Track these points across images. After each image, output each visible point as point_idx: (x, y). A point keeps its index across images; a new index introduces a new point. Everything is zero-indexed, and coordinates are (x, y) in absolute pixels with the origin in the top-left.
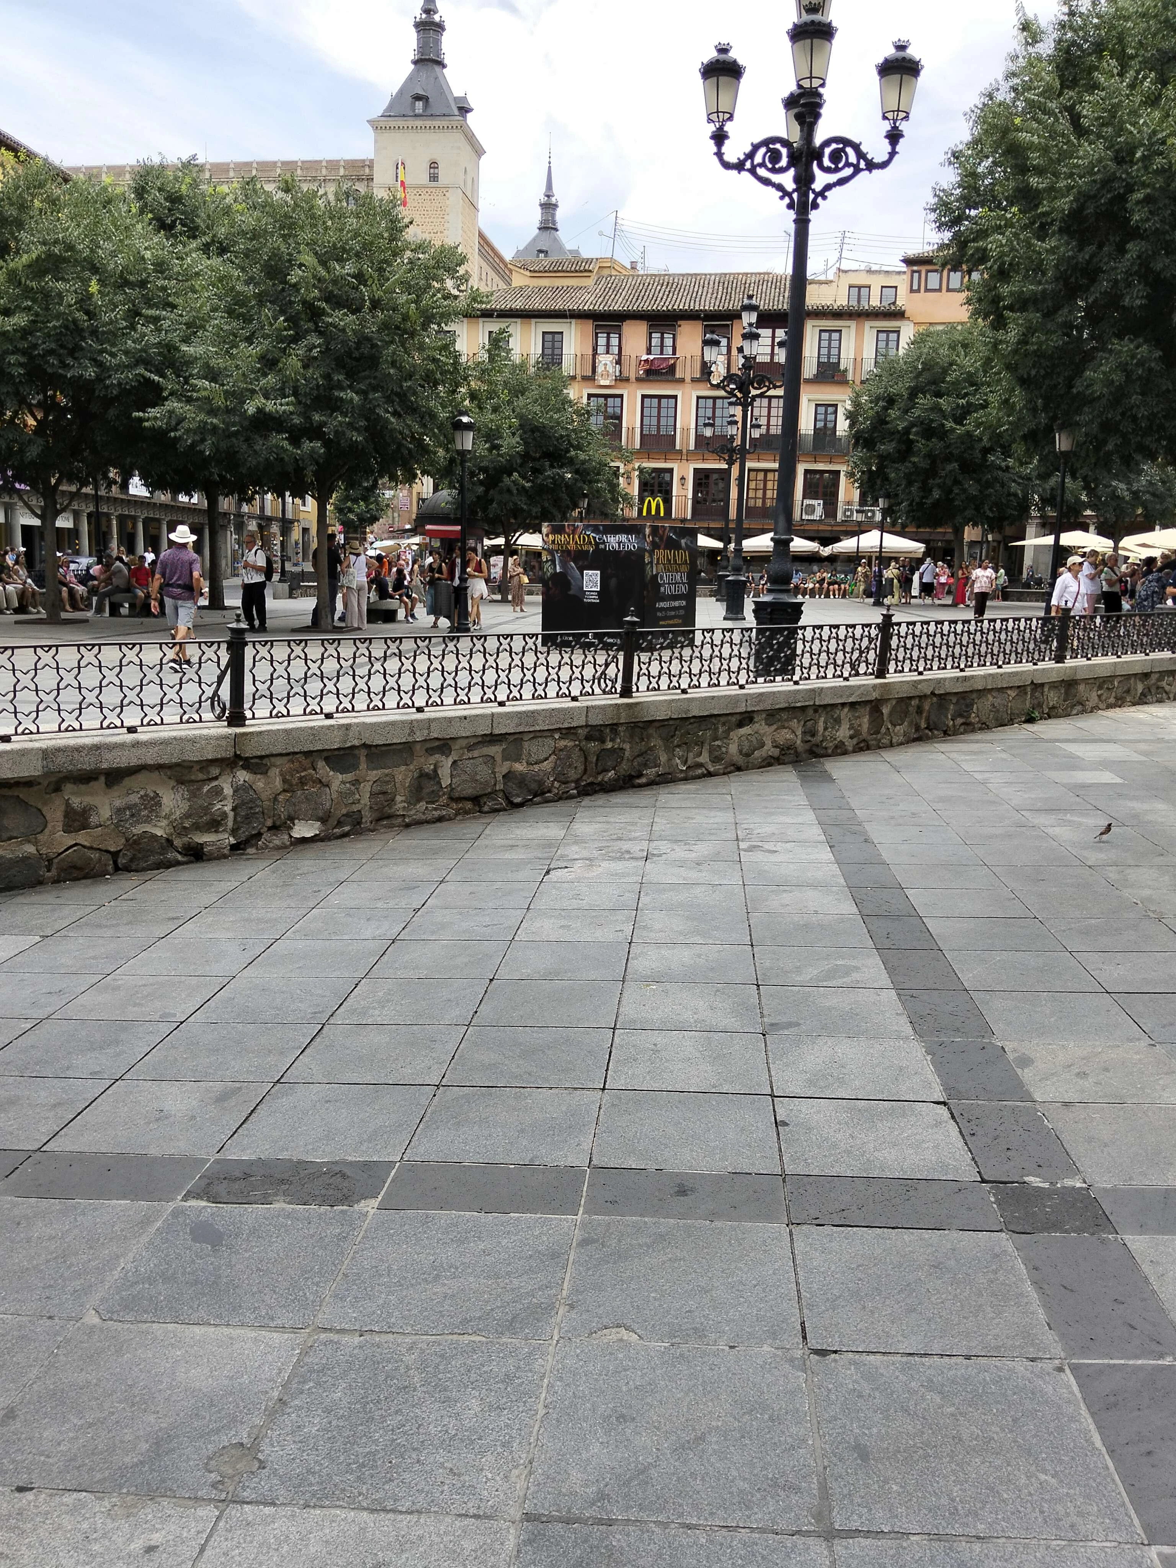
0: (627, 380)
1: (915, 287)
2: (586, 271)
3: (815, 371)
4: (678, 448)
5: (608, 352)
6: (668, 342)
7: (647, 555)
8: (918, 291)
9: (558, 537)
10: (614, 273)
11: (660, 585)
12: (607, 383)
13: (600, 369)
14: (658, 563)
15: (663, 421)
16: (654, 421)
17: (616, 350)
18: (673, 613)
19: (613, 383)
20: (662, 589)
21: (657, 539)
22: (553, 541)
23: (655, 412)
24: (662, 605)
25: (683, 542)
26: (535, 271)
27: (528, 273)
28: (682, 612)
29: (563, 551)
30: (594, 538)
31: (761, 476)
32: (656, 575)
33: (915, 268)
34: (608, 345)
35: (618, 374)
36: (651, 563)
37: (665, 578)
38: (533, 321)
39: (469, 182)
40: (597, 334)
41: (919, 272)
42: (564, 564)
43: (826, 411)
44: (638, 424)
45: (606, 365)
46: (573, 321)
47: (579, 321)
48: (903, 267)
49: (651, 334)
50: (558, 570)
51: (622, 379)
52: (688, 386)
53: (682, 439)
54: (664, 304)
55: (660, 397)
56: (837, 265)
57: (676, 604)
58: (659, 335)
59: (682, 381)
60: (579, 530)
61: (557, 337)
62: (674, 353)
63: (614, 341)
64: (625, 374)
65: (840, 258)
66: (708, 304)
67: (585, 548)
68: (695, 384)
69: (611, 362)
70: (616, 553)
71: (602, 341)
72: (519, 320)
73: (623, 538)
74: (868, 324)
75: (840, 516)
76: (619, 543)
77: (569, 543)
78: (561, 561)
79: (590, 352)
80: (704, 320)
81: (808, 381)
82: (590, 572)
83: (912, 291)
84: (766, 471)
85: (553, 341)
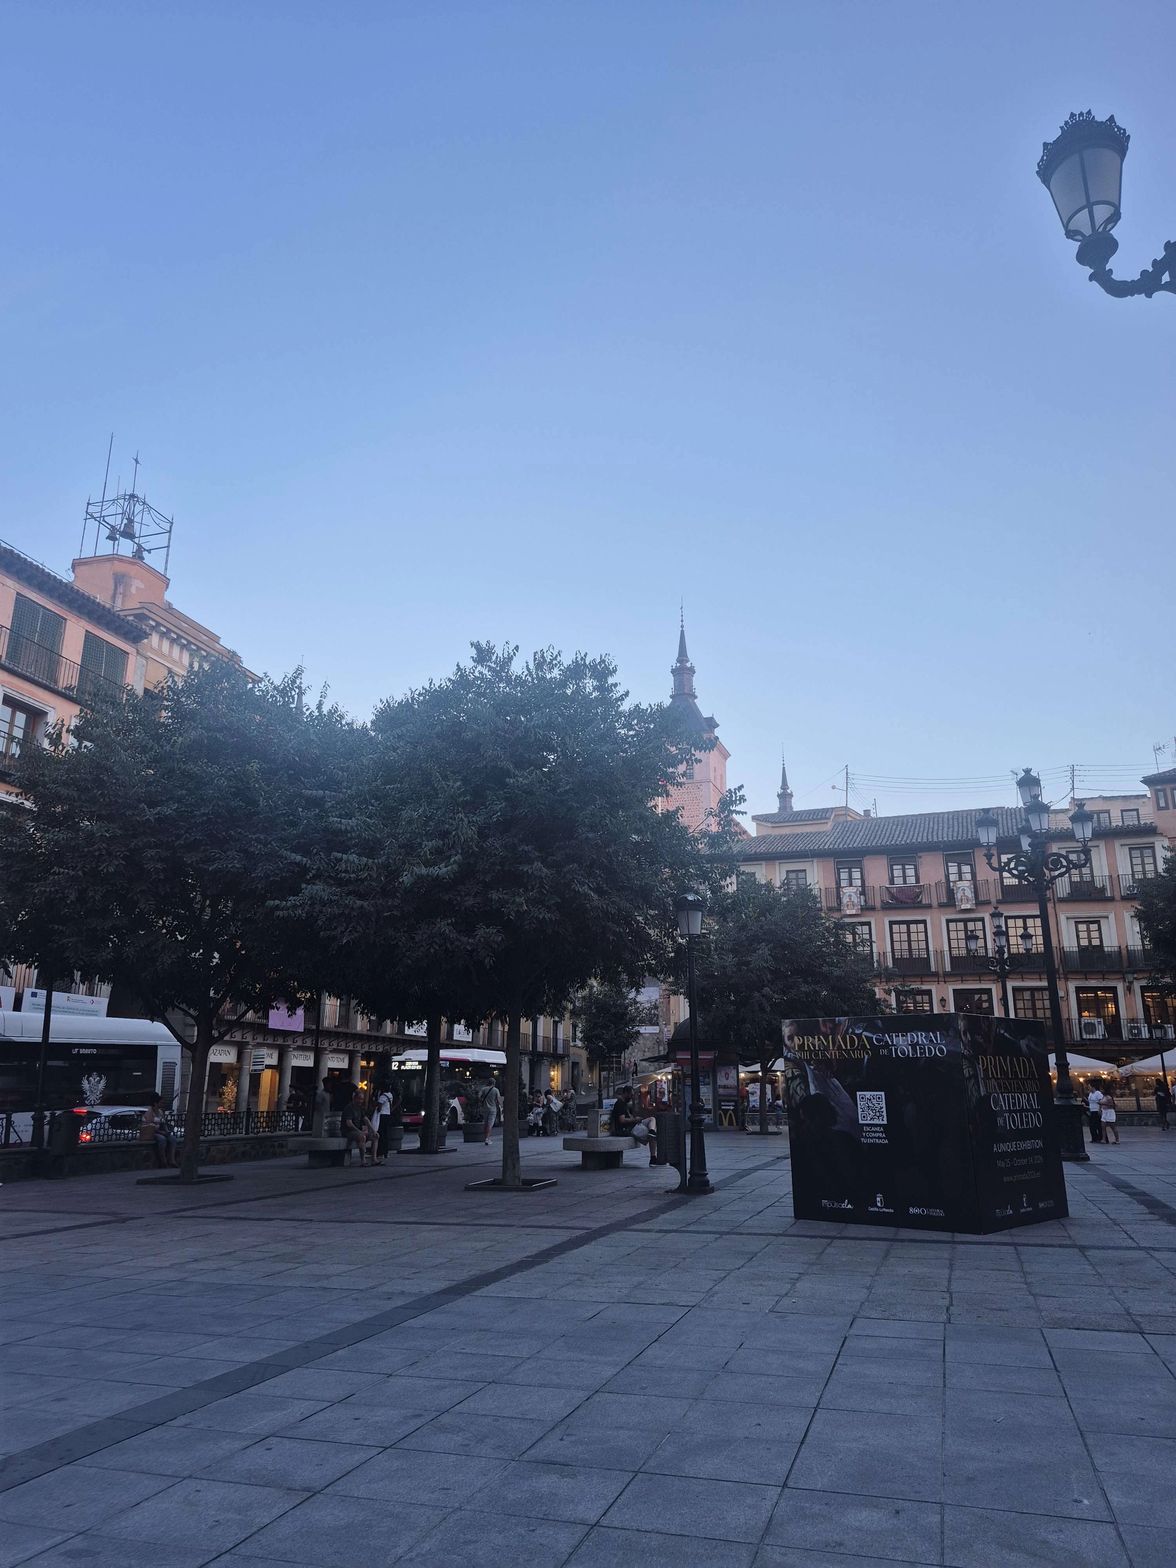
0: (873, 909)
1: (1162, 804)
2: (822, 819)
3: (1068, 890)
4: (933, 969)
5: (851, 885)
6: (910, 872)
7: (965, 1063)
8: (1167, 808)
9: (809, 1041)
10: (849, 819)
11: (995, 1115)
12: (854, 912)
13: (845, 900)
14: (986, 1077)
15: (914, 945)
16: (905, 946)
17: (859, 883)
18: (1024, 1161)
19: (859, 912)
20: (1000, 1121)
21: (979, 1039)
22: (802, 1047)
23: (905, 937)
24: (1003, 1147)
25: (1023, 1043)
26: (776, 823)
27: (770, 825)
28: (1039, 1159)
29: (818, 1062)
30: (869, 1039)
31: (1027, 995)
32: (987, 1097)
33: (1159, 787)
34: (850, 879)
35: (863, 903)
36: (975, 1076)
37: (1002, 1102)
38: (777, 862)
39: (719, 777)
40: (839, 869)
41: (1164, 791)
42: (821, 1082)
43: (1088, 928)
44: (889, 949)
45: (850, 896)
46: (815, 860)
47: (821, 859)
48: (1145, 790)
49: (892, 866)
50: (813, 1090)
51: (867, 908)
52: (935, 912)
53: (936, 961)
54: (901, 839)
55: (908, 923)
56: (1071, 795)
57: (1027, 1145)
58: (900, 867)
59: (929, 907)
60: (842, 1028)
61: (801, 875)
62: (918, 881)
63: (856, 874)
64: (871, 903)
65: (1073, 789)
66: (946, 835)
67: (856, 1055)
68: (943, 909)
69: (855, 893)
70: (908, 1060)
71: (844, 875)
72: (763, 863)
73: (920, 1037)
74: (1117, 844)
75: (1125, 1035)
76: (914, 1046)
77: (827, 1048)
78: (816, 1078)
79: (834, 885)
80: (943, 850)
81: (1062, 900)
82: (868, 1094)
83: (1160, 808)
84: (1033, 990)
85: (797, 879)
